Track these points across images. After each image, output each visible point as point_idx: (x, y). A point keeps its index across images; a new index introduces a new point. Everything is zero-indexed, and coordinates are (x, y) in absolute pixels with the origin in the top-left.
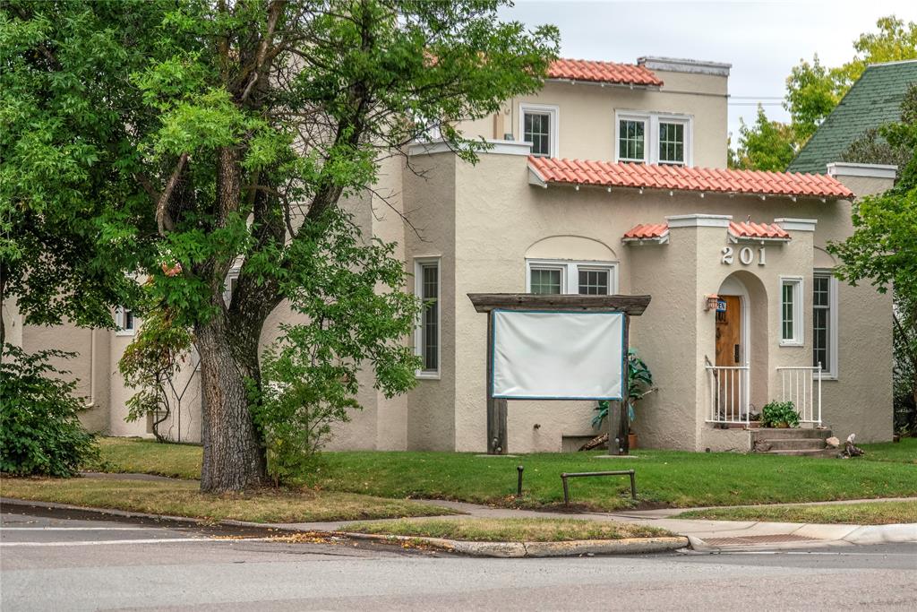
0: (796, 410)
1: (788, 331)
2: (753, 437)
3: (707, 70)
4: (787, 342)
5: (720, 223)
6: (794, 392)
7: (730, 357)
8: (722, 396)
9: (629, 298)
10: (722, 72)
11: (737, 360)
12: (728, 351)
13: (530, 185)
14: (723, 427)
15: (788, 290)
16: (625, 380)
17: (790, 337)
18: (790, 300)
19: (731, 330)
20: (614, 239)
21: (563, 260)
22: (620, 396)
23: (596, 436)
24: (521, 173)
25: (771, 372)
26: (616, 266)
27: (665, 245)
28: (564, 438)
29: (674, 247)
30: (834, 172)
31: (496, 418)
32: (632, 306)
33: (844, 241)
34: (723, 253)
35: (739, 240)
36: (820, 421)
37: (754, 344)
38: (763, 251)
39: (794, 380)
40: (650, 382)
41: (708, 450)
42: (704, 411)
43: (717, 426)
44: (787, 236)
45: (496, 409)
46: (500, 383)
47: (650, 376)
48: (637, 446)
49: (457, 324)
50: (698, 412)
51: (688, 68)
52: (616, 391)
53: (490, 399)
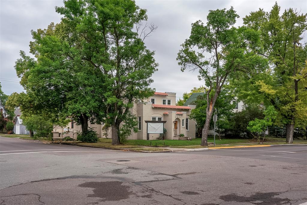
0: (184, 135)
1: (183, 125)
2: (179, 138)
3: (173, 94)
5: (175, 112)
6: (184, 132)
8: (175, 133)
10: (175, 94)
12: (176, 128)
13: (152, 108)
14: (175, 137)
15: (183, 120)
19: (176, 125)
20: (162, 114)
21: (156, 117)
23: (160, 138)
24: (151, 106)
25: (181, 130)
26: (162, 117)
28: (156, 138)
29: (169, 115)
30: (189, 106)
31: (148, 136)
32: (164, 122)
33: (190, 114)
34: (175, 116)
35: (177, 114)
36: (187, 136)
37: (179, 127)
38: (180, 115)
40: (166, 131)
41: (173, 140)
42: (173, 135)
44: (183, 114)
45: (148, 134)
48: (165, 139)
49: (143, 124)
51: (171, 93)
52: (162, 132)
53: (147, 133)
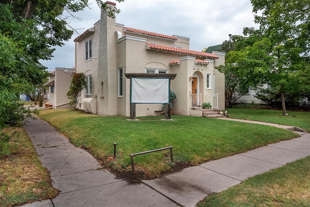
0: (211, 105)
2: (202, 113)
3: (186, 39)
4: (208, 88)
5: (193, 59)
6: (210, 100)
7: (194, 92)
8: (194, 101)
9: (170, 74)
10: (188, 39)
11: (196, 93)
13: (146, 49)
14: (194, 109)
15: (208, 76)
16: (169, 98)
17: (208, 87)
18: (208, 79)
19: (195, 85)
20: (167, 65)
21: (155, 68)
22: (168, 102)
23: (163, 111)
24: (144, 46)
25: (204, 95)
26: (168, 71)
27: (179, 65)
28: (155, 111)
29: (182, 65)
30: (214, 53)
31: (132, 109)
32: (172, 77)
33: (218, 66)
34: (194, 66)
35: (198, 63)
36: (217, 107)
37: (200, 89)
38: (203, 66)
39: (210, 97)
40: (176, 98)
41: (190, 115)
42: (189, 105)
43: (192, 109)
44: (208, 63)
45: (133, 106)
46: (133, 99)
47: (176, 96)
48: (173, 114)
49: (126, 83)
50: (188, 105)
51: (182, 38)
52: (167, 101)
53: (131, 104)
